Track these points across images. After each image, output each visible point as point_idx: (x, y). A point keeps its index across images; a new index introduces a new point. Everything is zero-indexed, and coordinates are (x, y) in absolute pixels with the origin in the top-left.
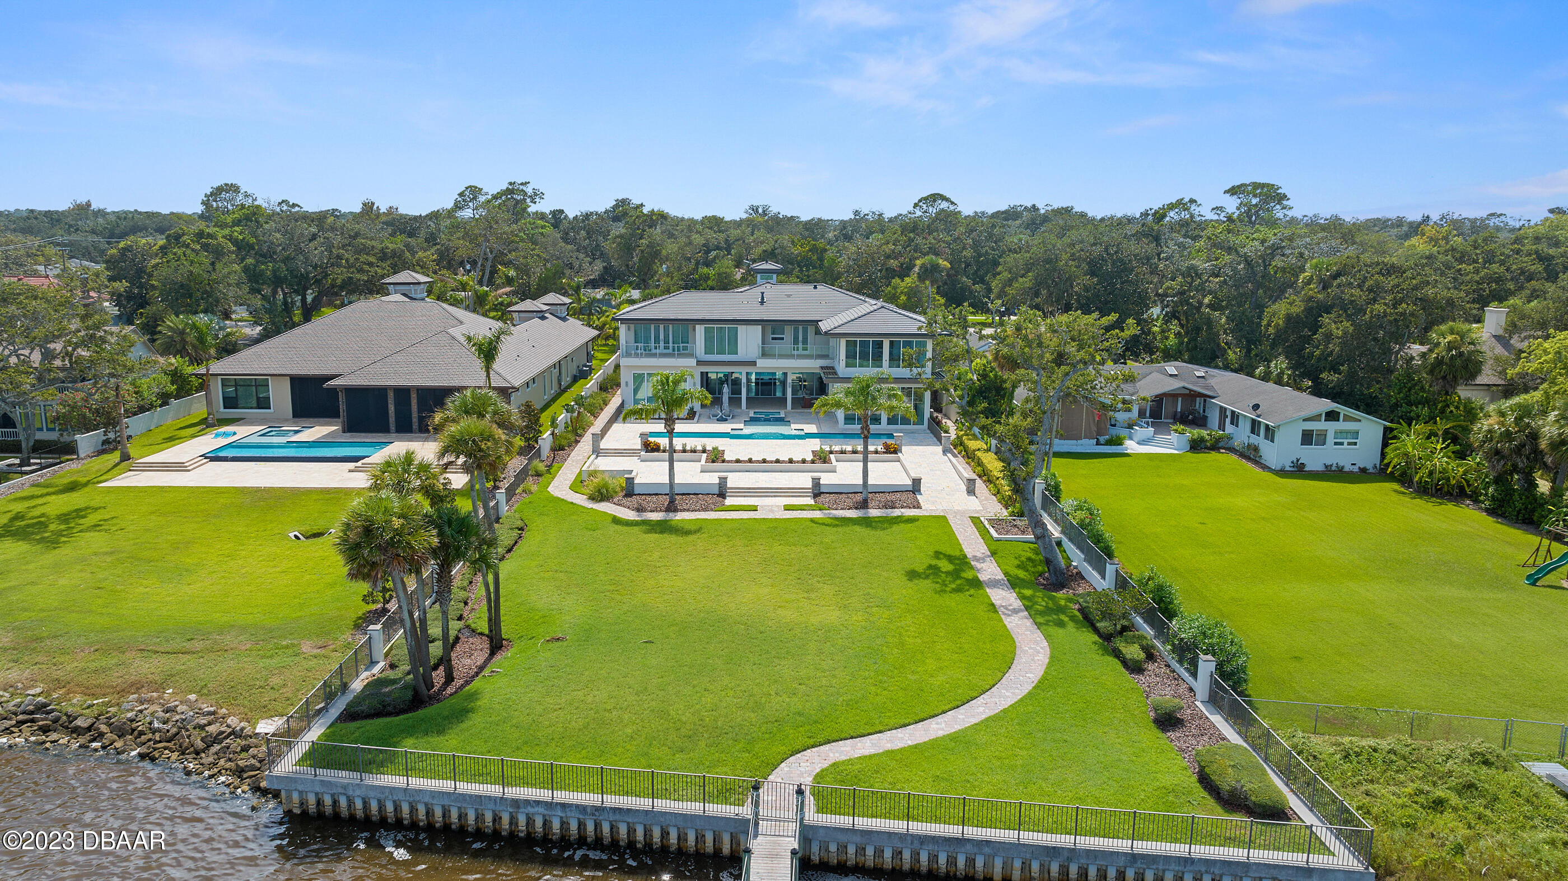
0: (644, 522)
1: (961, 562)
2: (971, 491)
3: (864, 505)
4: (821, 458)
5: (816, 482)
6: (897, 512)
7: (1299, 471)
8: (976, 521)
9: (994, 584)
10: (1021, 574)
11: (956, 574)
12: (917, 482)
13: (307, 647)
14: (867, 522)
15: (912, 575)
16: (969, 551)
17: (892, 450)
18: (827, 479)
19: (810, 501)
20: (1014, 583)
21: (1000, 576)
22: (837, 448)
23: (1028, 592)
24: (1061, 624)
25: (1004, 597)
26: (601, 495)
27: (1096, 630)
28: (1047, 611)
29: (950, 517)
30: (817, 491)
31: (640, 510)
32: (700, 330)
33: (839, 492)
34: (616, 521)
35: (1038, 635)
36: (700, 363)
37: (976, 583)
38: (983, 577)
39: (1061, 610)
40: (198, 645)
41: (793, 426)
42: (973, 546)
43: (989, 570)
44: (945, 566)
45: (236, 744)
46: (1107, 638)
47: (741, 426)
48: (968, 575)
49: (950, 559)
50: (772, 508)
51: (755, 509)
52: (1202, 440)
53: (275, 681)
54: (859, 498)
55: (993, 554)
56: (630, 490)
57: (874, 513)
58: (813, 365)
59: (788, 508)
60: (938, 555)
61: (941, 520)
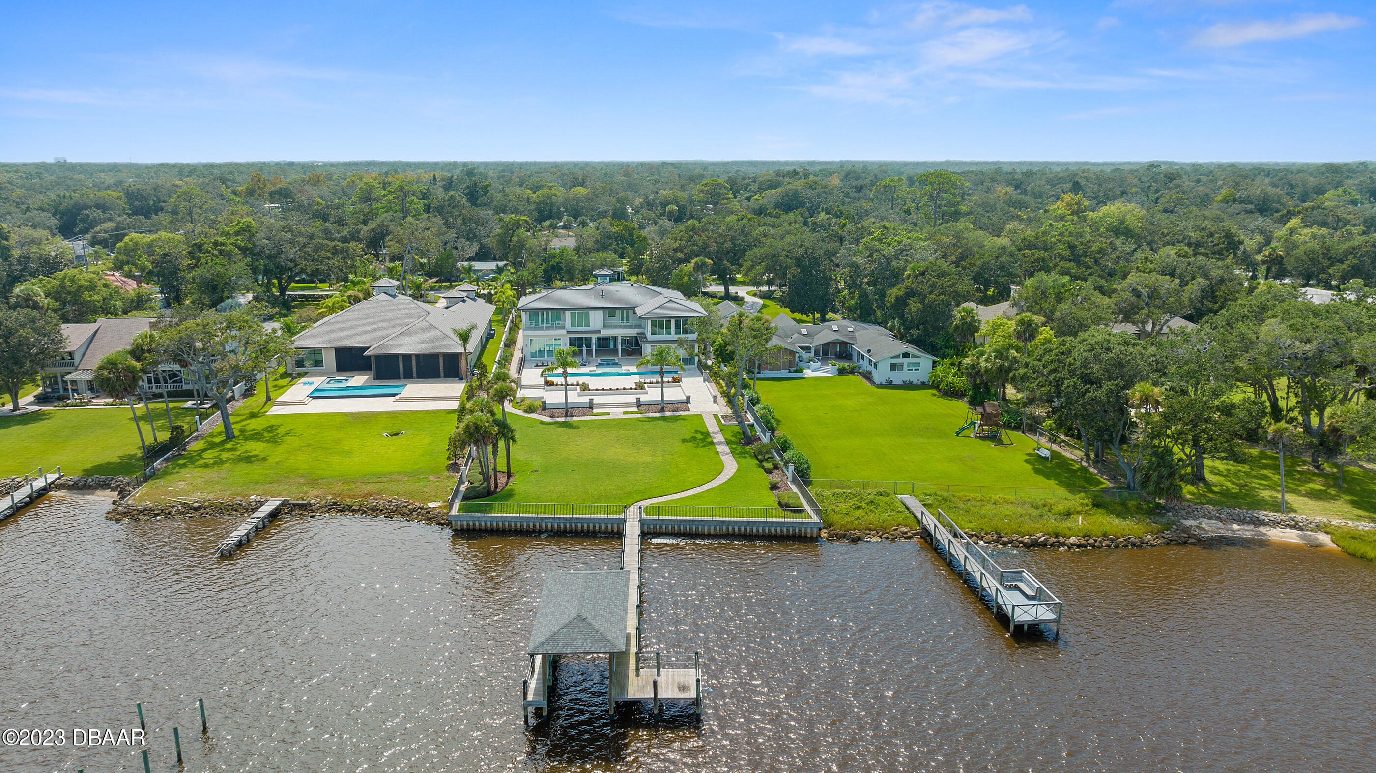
0: (556, 423)
1: (707, 435)
2: (715, 402)
3: (662, 410)
4: (640, 386)
5: (638, 400)
6: (678, 414)
7: (890, 385)
8: (716, 416)
9: (720, 443)
10: (733, 439)
11: (703, 440)
12: (688, 398)
13: (431, 478)
14: (664, 419)
15: (684, 441)
16: (710, 430)
17: (677, 381)
18: (644, 398)
19: (636, 409)
20: (728, 443)
21: (723, 440)
22: (648, 380)
23: (734, 446)
24: (745, 457)
25: (723, 449)
26: (530, 410)
27: (758, 459)
28: (741, 453)
29: (704, 415)
30: (639, 404)
31: (552, 416)
32: (568, 313)
33: (650, 405)
34: (542, 423)
35: (734, 463)
36: (568, 332)
37: (712, 443)
38: (715, 441)
39: (746, 452)
40: (385, 480)
41: (624, 368)
42: (712, 427)
43: (719, 438)
44: (699, 436)
45: (424, 511)
46: (761, 461)
47: (594, 368)
48: (709, 440)
49: (702, 433)
50: (617, 413)
51: (608, 414)
52: (844, 369)
53: (425, 490)
54: (660, 407)
55: (721, 430)
56: (544, 407)
57: (668, 414)
58: (633, 332)
59: (625, 413)
60: (696, 432)
61: (700, 416)
